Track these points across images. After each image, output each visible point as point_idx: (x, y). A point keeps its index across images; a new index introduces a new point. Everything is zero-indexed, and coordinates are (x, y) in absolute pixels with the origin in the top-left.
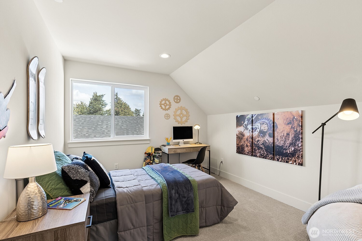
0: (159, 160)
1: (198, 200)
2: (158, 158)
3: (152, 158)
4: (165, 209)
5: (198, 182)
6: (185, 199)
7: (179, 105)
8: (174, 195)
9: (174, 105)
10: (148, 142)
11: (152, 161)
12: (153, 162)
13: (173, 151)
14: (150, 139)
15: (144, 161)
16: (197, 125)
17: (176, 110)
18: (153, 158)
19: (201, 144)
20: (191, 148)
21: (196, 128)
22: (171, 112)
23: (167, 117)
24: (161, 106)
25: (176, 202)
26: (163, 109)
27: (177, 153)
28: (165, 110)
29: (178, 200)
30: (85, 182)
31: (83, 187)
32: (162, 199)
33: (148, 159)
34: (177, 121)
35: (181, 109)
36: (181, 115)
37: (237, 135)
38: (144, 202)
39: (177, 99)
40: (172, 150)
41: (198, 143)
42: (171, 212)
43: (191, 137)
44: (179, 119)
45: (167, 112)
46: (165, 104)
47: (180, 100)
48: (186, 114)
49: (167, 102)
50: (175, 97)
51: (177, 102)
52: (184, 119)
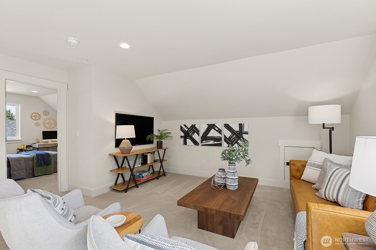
1: (53, 161)
4: (35, 164)
5: (53, 154)
6: (45, 160)
7: (48, 117)
8: (40, 158)
9: (43, 117)
10: (20, 142)
14: (22, 139)
17: (46, 120)
22: (41, 121)
23: (37, 125)
25: (41, 160)
26: (34, 120)
28: (36, 120)
29: (42, 160)
32: (33, 160)
34: (46, 127)
35: (50, 119)
36: (50, 124)
38: (24, 161)
39: (46, 113)
40: (41, 146)
42: (38, 164)
43: (56, 138)
44: (48, 126)
45: (37, 121)
46: (36, 116)
47: (49, 113)
48: (54, 123)
49: (37, 115)
50: (44, 111)
51: (46, 115)
52: (52, 126)
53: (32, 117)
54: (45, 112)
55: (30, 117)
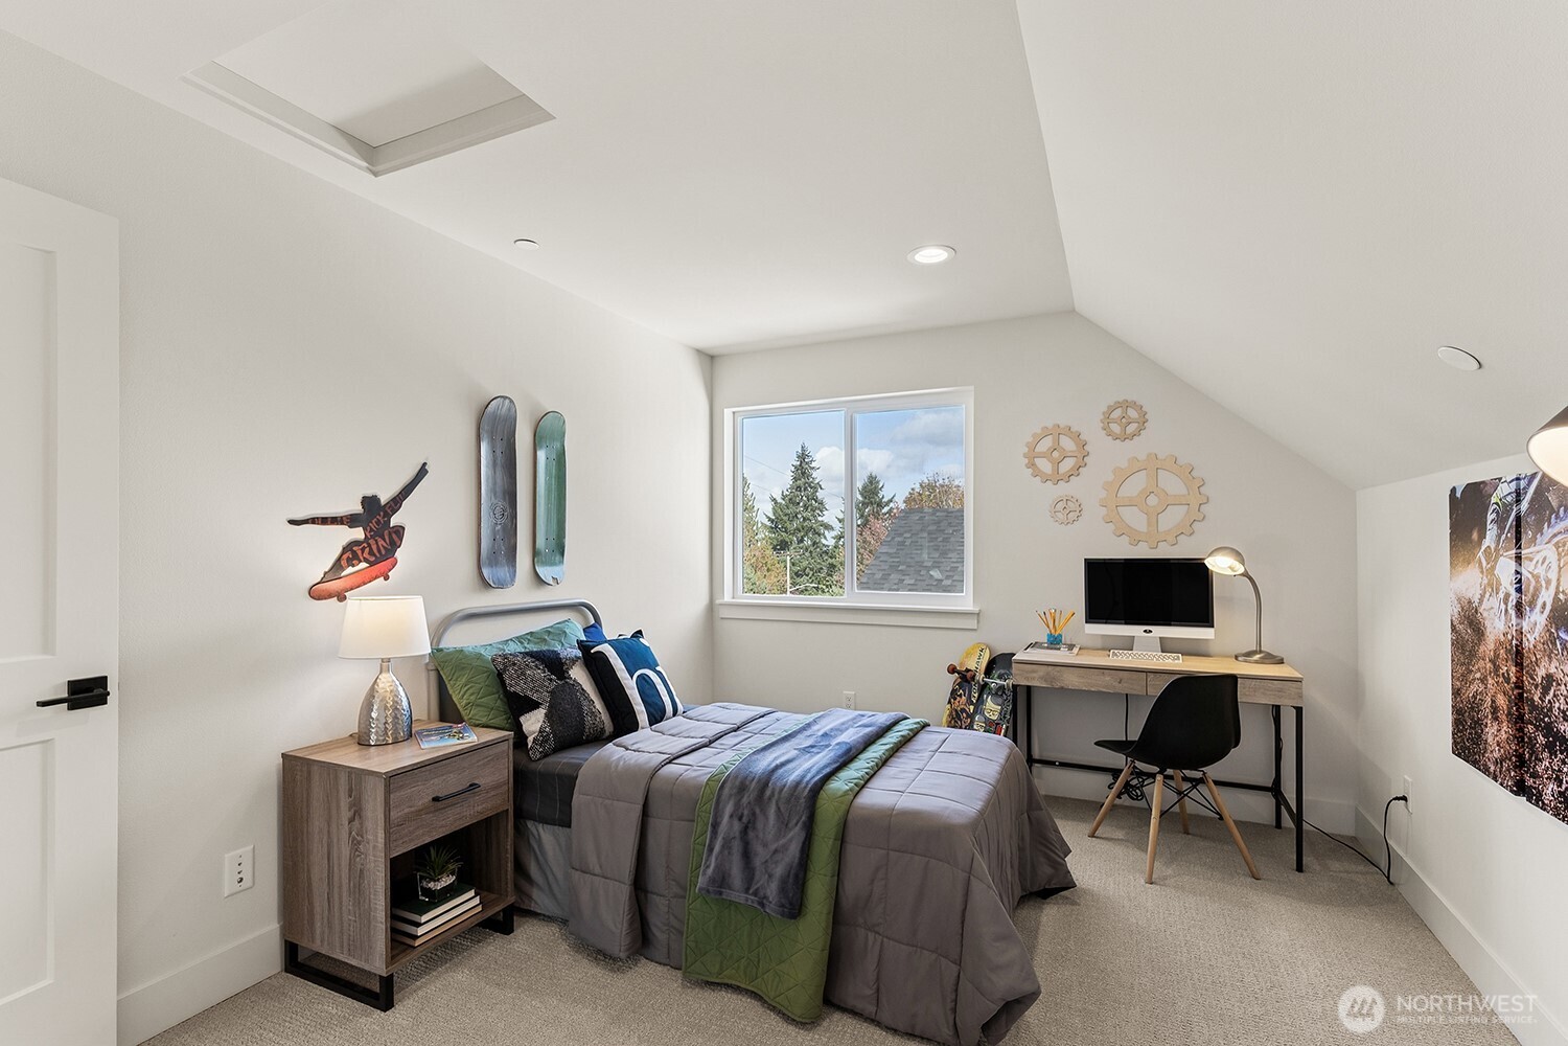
0: (1002, 709)
2: (1000, 700)
3: (976, 695)
7: (1138, 448)
9: (1107, 455)
10: (972, 623)
11: (972, 707)
12: (975, 712)
13: (1041, 678)
14: (976, 610)
15: (949, 702)
16: (1227, 551)
17: (1123, 476)
18: (980, 695)
19: (1281, 662)
20: (1152, 675)
21: (1220, 565)
22: (1087, 488)
23: (1068, 510)
24: (1032, 465)
26: (1045, 478)
27: (1062, 688)
28: (1057, 478)
30: (535, 705)
31: (527, 715)
33: (960, 696)
34: (1123, 531)
35: (1153, 466)
36: (1153, 500)
37: (1453, 628)
39: (1126, 420)
40: (1033, 672)
41: (1257, 657)
43: (1204, 618)
44: (1135, 519)
45: (1063, 489)
46: (1056, 454)
47: (1143, 422)
48: (1185, 492)
49: (1067, 444)
50: (1111, 409)
51: (1124, 437)
52: (1172, 518)
53: (1038, 461)
54: (1117, 413)
55: (1027, 461)
